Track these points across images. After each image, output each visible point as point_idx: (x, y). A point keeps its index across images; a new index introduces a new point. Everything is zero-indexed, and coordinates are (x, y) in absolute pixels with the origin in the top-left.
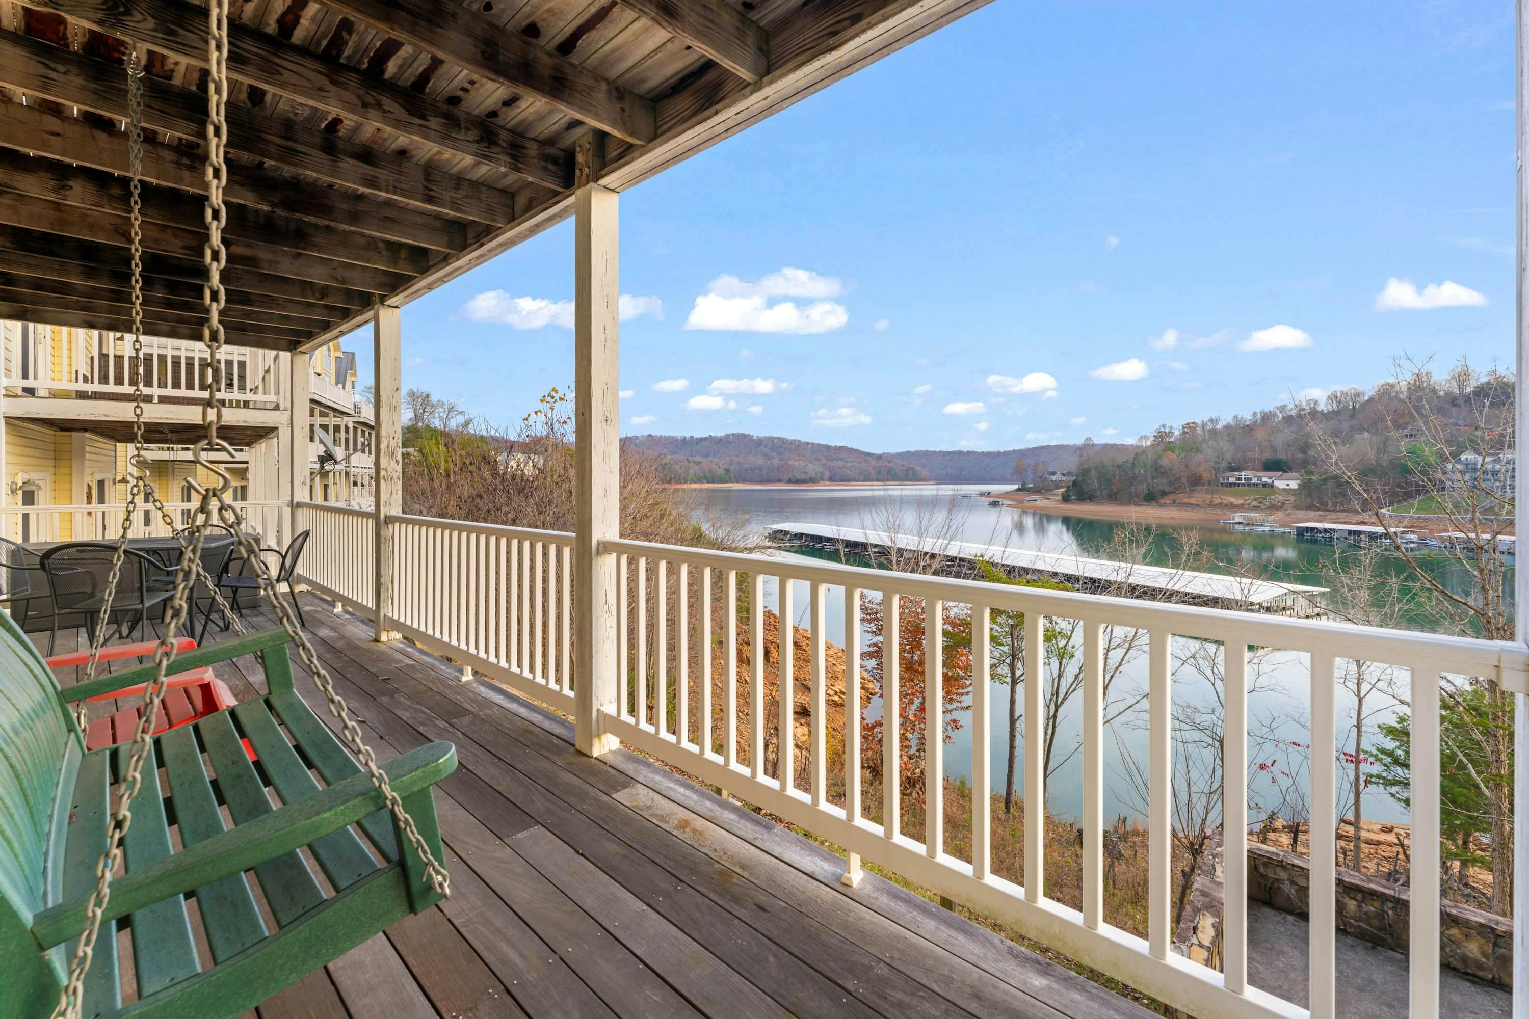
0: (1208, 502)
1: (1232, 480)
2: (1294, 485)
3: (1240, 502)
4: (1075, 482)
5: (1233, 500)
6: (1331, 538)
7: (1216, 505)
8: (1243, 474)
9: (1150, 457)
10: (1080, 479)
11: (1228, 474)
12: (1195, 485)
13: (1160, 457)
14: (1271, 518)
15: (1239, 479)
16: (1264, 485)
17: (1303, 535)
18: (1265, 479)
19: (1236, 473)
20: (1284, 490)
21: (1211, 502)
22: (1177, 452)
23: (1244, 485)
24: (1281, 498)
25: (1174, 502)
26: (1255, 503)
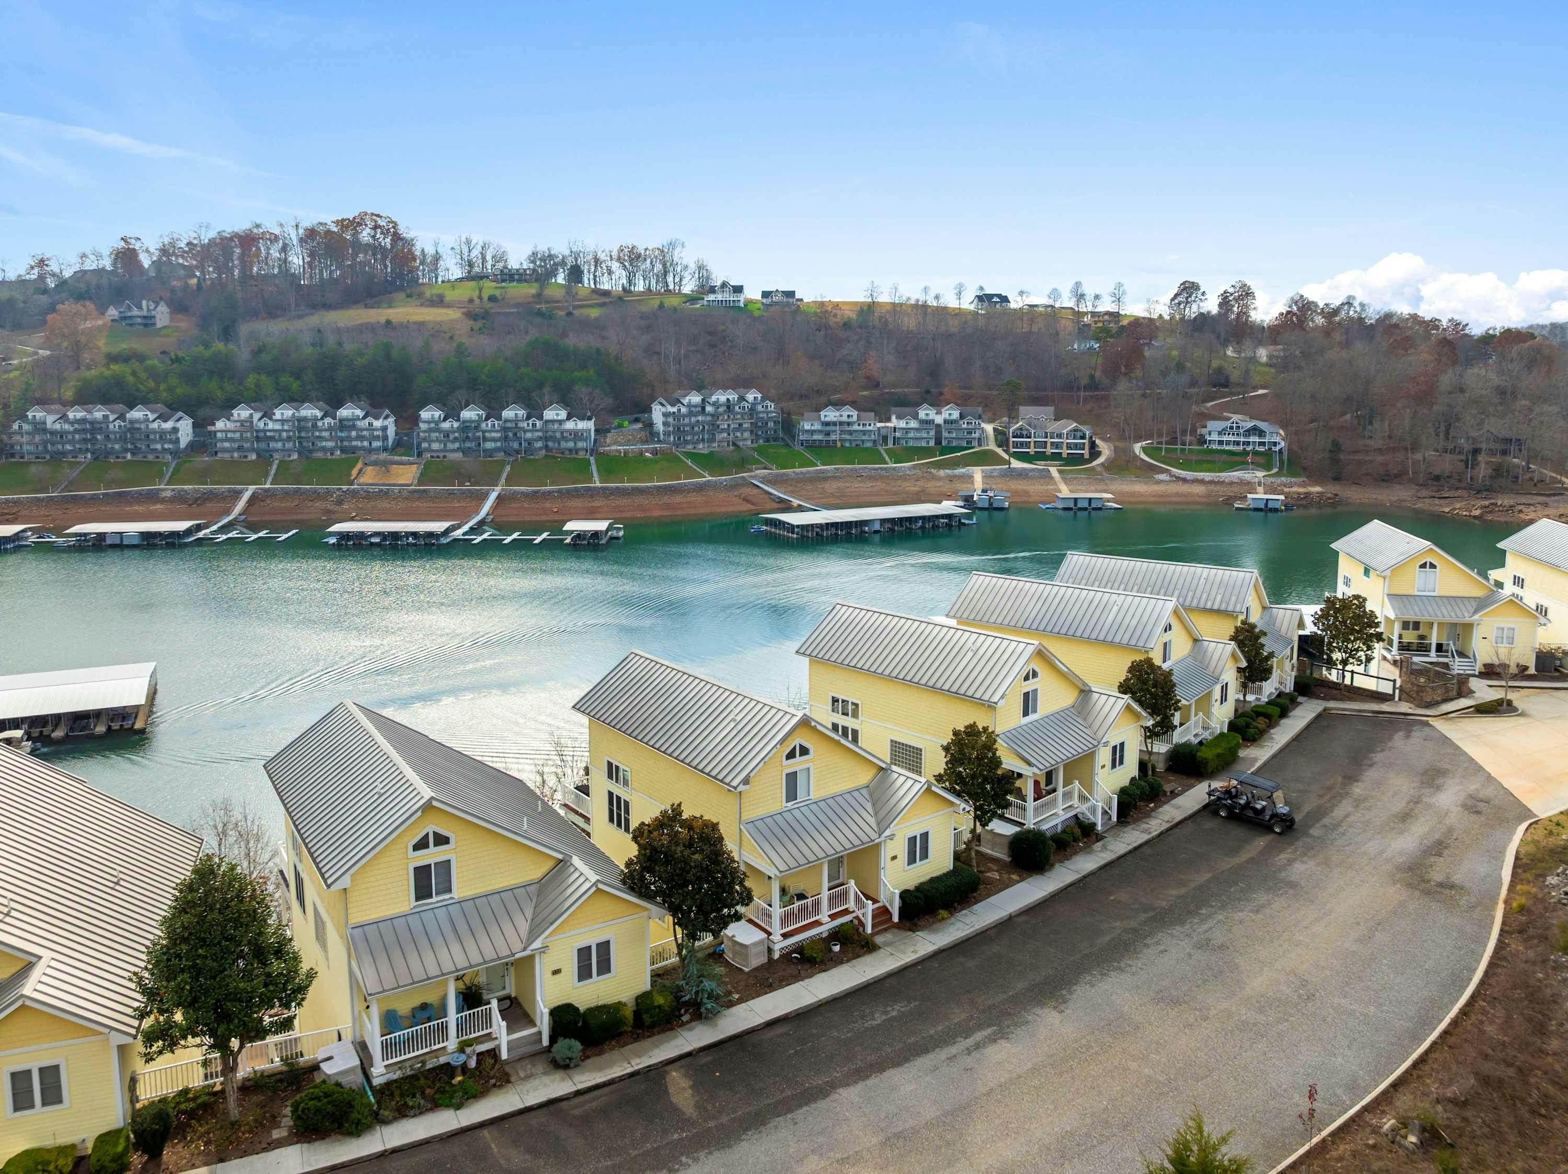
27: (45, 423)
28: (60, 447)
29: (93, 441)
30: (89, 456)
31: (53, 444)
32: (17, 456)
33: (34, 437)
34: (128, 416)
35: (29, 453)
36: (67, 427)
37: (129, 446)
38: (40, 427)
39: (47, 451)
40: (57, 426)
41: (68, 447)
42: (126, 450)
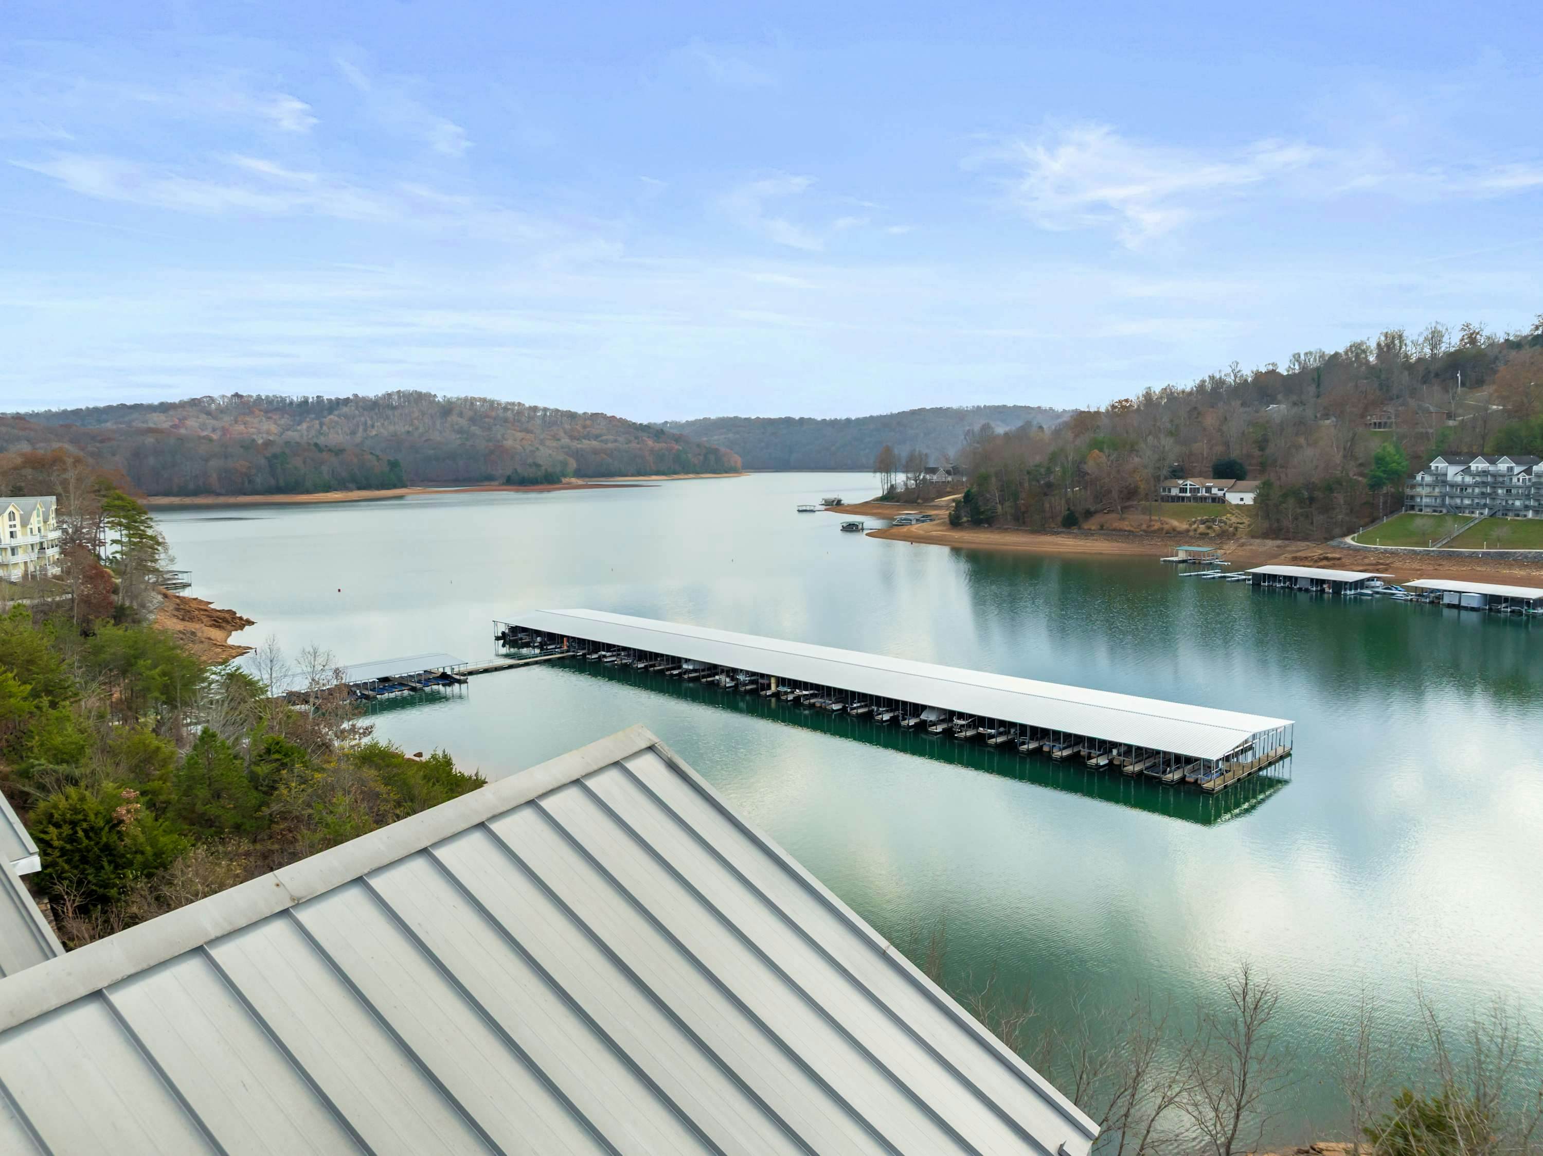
0: (1144, 527)
1: (1175, 492)
2: (1249, 499)
3: (1184, 526)
4: (968, 498)
5: (1175, 523)
6: (1291, 588)
7: (1155, 532)
8: (1189, 482)
9: (1070, 458)
10: (975, 489)
11: (1168, 483)
12: (1129, 499)
13: (1083, 461)
14: (1220, 552)
15: (1183, 490)
16: (1214, 499)
17: (1259, 585)
18: (1215, 491)
19: (1180, 482)
20: (1237, 506)
21: (1149, 526)
22: (1106, 451)
23: (1189, 499)
24: (1234, 519)
25: (1102, 528)
26: (1202, 528)
27: (1446, 475)
28: (1458, 501)
29: (1493, 496)
30: (1486, 511)
31: (1452, 497)
32: (1417, 508)
33: (1434, 489)
34: (1535, 468)
35: (1426, 506)
36: (1468, 479)
37: (1532, 503)
38: (1441, 479)
39: (1443, 504)
40: (1459, 479)
41: (1467, 502)
42: (1527, 508)
